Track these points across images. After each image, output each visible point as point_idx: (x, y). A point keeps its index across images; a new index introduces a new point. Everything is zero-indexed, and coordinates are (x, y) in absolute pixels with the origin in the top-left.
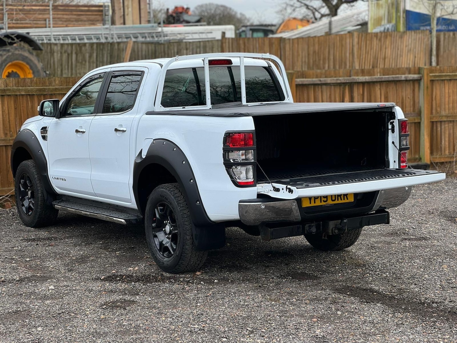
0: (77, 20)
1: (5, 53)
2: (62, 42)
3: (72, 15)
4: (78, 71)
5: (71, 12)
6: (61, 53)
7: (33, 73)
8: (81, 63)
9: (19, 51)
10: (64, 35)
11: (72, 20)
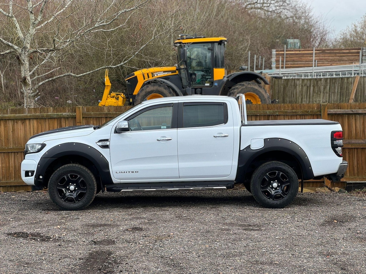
0: (340, 60)
1: (240, 87)
2: (303, 78)
3: (336, 56)
4: (314, 100)
5: (336, 54)
6: (302, 86)
7: (261, 101)
8: (317, 93)
9: (251, 85)
10: (324, 72)
11: (335, 60)
